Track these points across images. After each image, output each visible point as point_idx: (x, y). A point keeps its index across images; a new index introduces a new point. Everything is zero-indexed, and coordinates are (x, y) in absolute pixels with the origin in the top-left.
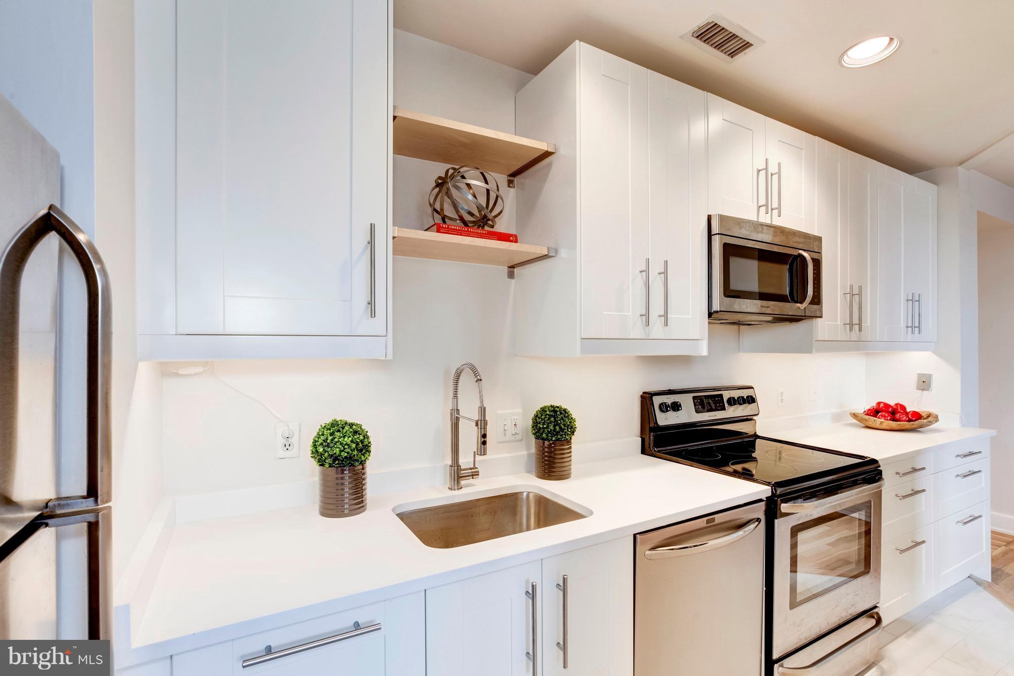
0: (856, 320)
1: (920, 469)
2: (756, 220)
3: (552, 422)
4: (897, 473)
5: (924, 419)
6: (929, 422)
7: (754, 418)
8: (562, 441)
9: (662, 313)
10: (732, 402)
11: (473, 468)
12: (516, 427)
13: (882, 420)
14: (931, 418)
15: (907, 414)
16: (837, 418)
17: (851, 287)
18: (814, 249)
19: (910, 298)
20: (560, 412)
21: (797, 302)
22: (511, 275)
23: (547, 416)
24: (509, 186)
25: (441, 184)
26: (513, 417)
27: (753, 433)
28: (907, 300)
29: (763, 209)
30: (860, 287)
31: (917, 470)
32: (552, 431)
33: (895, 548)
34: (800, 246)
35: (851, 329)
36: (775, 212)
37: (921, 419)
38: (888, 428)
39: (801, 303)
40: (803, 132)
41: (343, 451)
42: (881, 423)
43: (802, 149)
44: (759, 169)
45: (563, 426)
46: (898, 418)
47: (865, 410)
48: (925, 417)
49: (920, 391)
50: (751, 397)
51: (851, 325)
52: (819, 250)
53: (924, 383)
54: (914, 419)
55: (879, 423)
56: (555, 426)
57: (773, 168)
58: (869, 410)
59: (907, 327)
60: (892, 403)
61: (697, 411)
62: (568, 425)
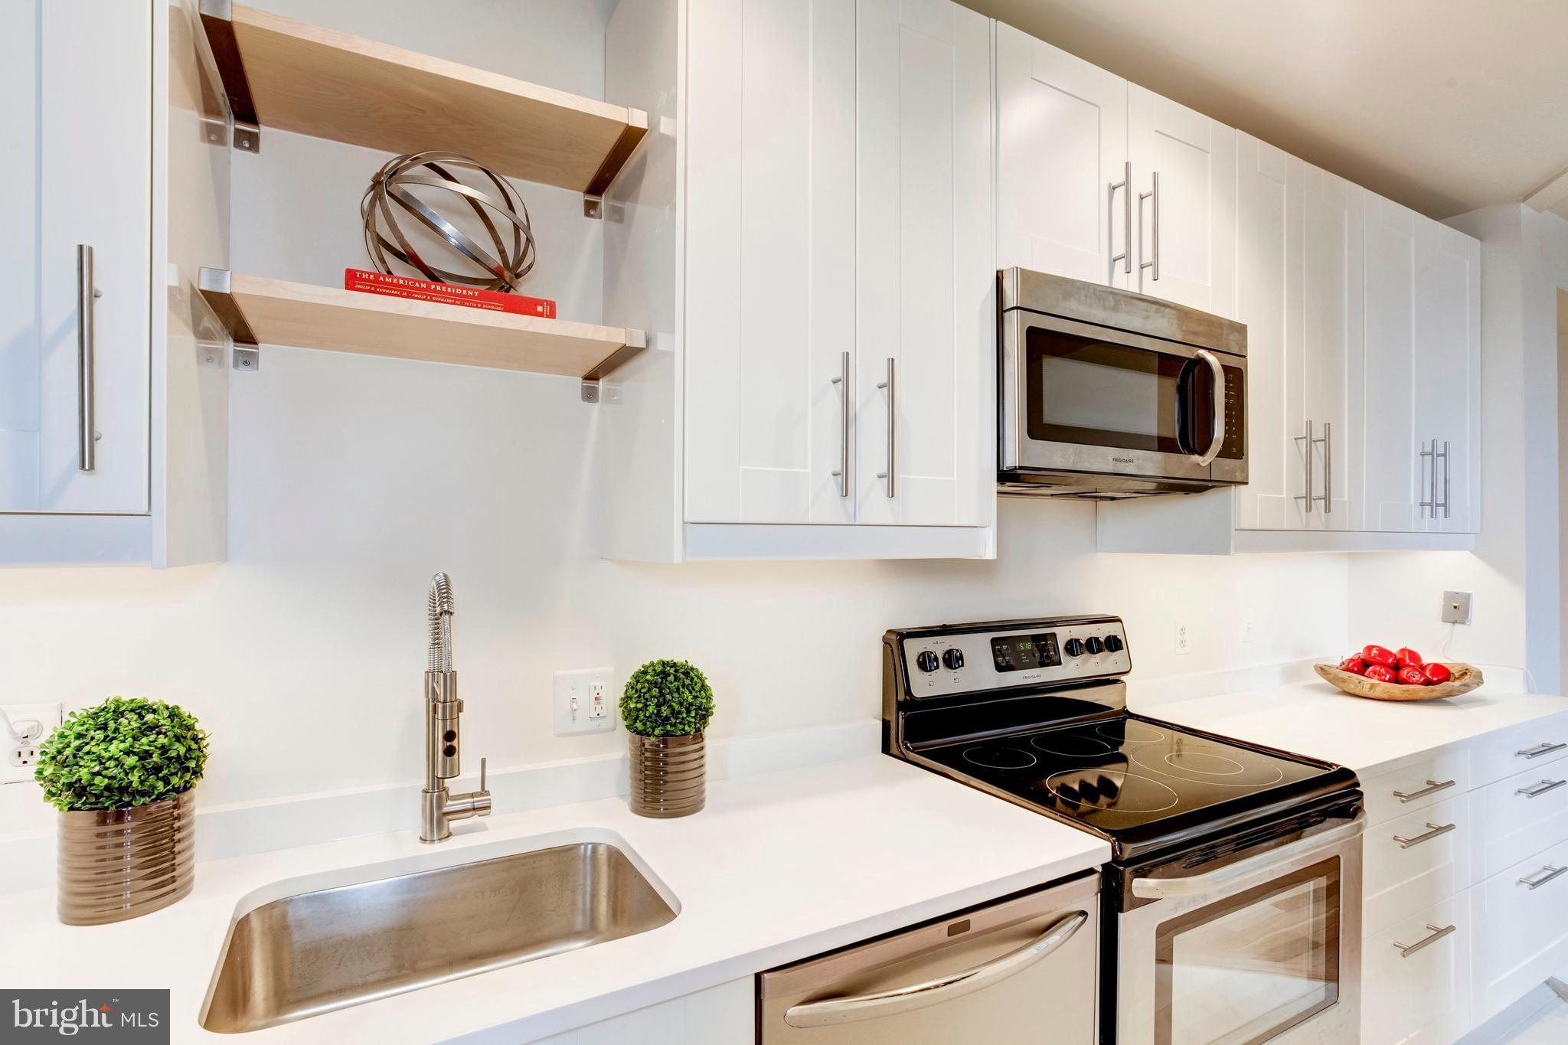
0: (1318, 490)
1: (1443, 785)
2: (1107, 284)
3: (655, 697)
4: (1397, 794)
5: (1456, 679)
6: (1465, 685)
7: (1123, 678)
8: (675, 736)
9: (884, 470)
10: (1073, 648)
11: (481, 794)
12: (599, 704)
13: (1375, 681)
14: (1469, 677)
15: (1423, 668)
16: (1291, 674)
17: (1310, 424)
18: (1228, 349)
19: (1428, 449)
20: (676, 677)
21: (1192, 452)
22: (590, 395)
23: (646, 685)
24: (587, 214)
25: (382, 184)
26: (593, 684)
27: (1121, 708)
28: (1423, 454)
29: (1120, 265)
30: (1327, 427)
31: (1439, 786)
32: (653, 716)
33: (1392, 942)
34: (1199, 341)
35: (1309, 508)
36: (1148, 272)
37: (1448, 680)
38: (1385, 696)
39: (1202, 453)
40: (1211, 119)
41: (99, 773)
42: (1373, 686)
43: (1208, 152)
44: (1114, 184)
45: (676, 707)
46: (1405, 676)
47: (1344, 660)
48: (1457, 675)
49: (1449, 626)
50: (1115, 637)
51: (1309, 498)
52: (1240, 350)
53: (1457, 610)
54: (1435, 679)
55: (1369, 686)
56: (658, 706)
57: (1141, 184)
58: (1352, 660)
59: (1423, 505)
60: (1394, 649)
61: (1000, 668)
62: (691, 704)
